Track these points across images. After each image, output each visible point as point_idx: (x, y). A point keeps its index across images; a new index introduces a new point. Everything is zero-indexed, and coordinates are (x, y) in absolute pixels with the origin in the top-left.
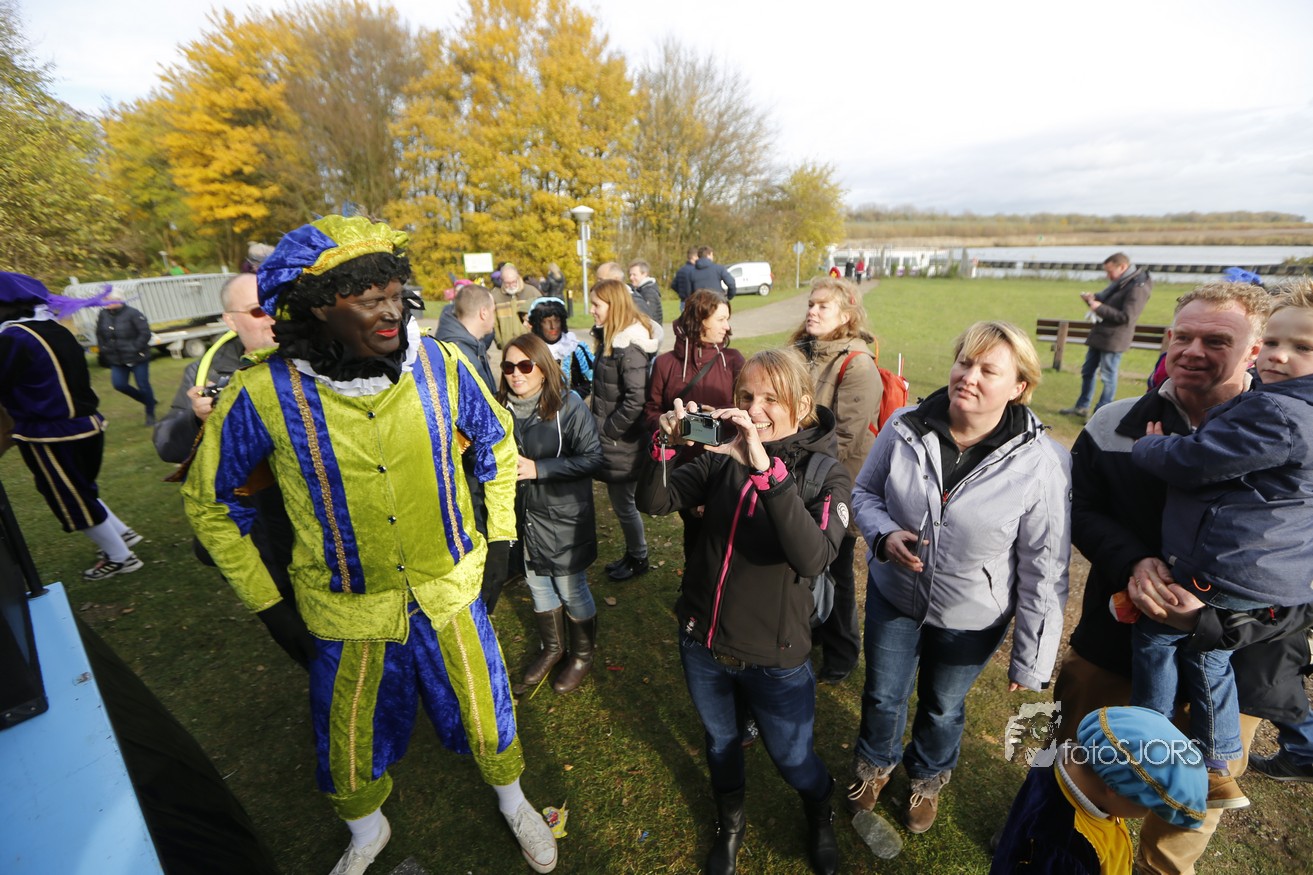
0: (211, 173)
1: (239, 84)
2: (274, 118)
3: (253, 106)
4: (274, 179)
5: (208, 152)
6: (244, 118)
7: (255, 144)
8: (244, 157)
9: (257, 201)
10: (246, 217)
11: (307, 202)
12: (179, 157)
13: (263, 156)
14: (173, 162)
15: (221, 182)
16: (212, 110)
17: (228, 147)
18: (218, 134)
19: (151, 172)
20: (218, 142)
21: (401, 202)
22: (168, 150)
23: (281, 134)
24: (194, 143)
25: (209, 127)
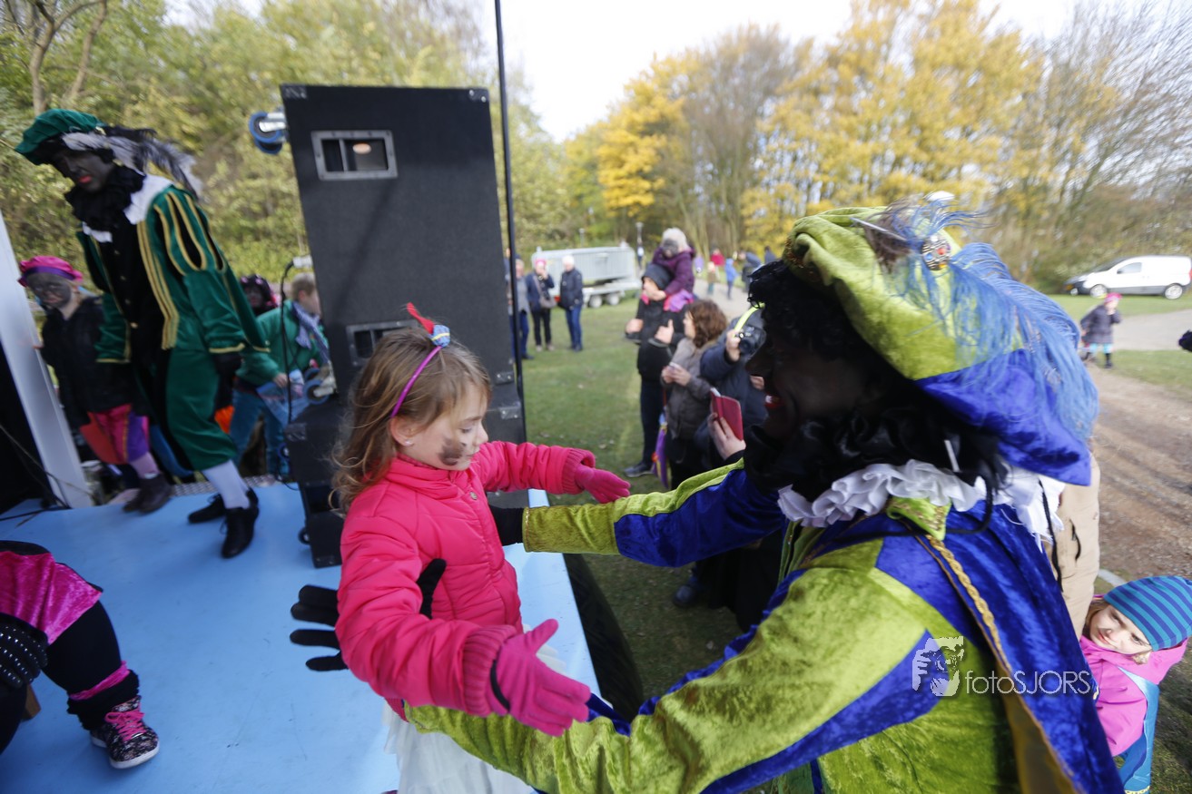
0: (622, 172)
2: (672, 126)
3: (659, 119)
4: (663, 173)
5: (623, 156)
6: (650, 129)
8: (647, 160)
9: (647, 192)
10: (637, 204)
11: (683, 191)
12: (605, 162)
13: (659, 157)
14: (600, 166)
15: (628, 178)
16: (631, 127)
17: (636, 152)
18: (632, 144)
19: (584, 173)
20: (631, 150)
21: (756, 190)
22: (600, 157)
23: (675, 138)
24: (614, 151)
25: (625, 141)
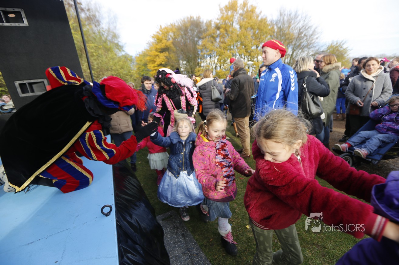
0: (155, 65)
1: (162, 42)
2: (170, 49)
3: (165, 47)
5: (155, 60)
7: (165, 57)
8: (163, 60)
13: (167, 59)
16: (156, 50)
17: (159, 58)
18: (157, 55)
19: (144, 67)
20: (157, 57)
22: (147, 61)
24: (152, 58)
25: (155, 54)
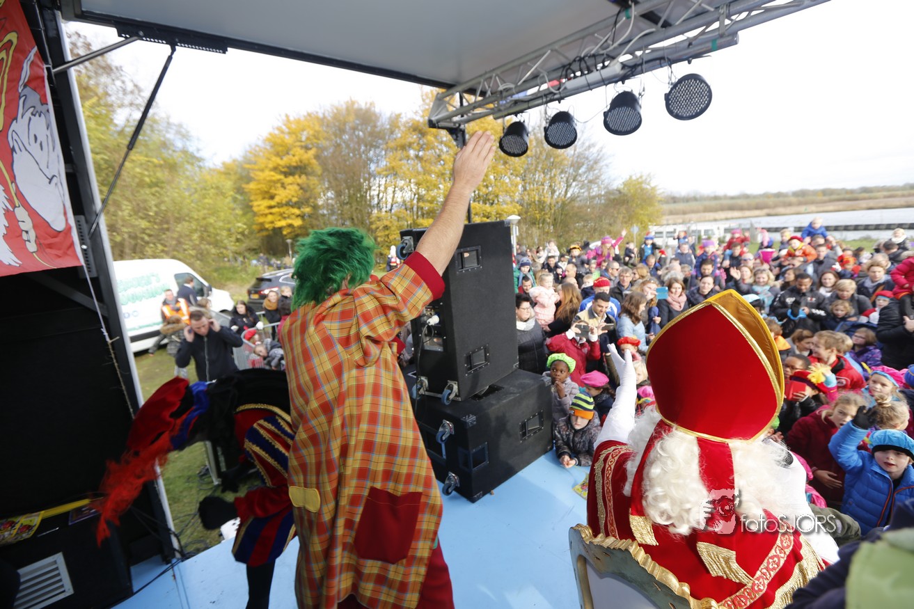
0: (273, 203)
1: (291, 152)
2: (309, 169)
3: (299, 164)
5: (273, 191)
6: (291, 171)
7: (298, 185)
10: (290, 226)
12: (256, 195)
13: (301, 191)
14: (253, 197)
15: (279, 207)
16: (277, 169)
18: (279, 181)
20: (279, 185)
23: (312, 177)
